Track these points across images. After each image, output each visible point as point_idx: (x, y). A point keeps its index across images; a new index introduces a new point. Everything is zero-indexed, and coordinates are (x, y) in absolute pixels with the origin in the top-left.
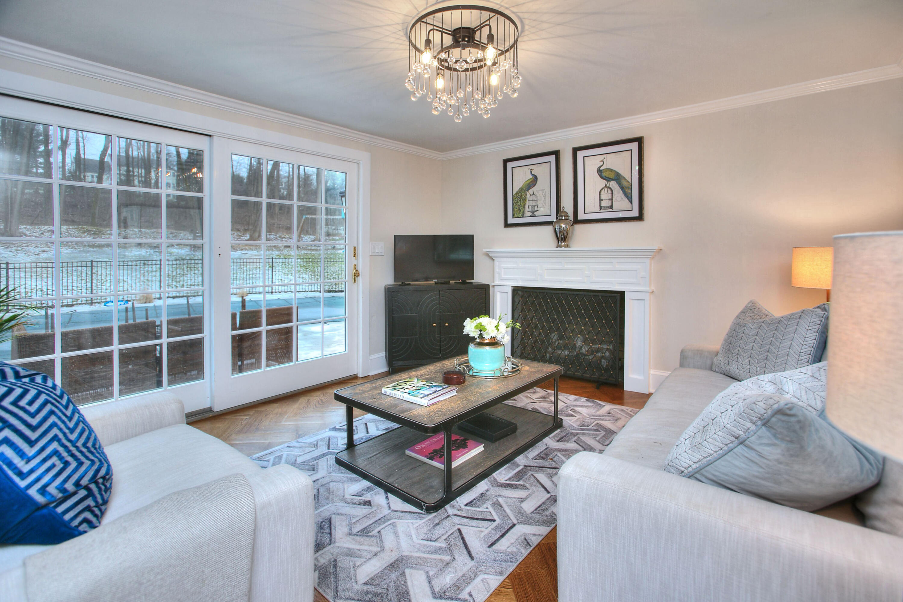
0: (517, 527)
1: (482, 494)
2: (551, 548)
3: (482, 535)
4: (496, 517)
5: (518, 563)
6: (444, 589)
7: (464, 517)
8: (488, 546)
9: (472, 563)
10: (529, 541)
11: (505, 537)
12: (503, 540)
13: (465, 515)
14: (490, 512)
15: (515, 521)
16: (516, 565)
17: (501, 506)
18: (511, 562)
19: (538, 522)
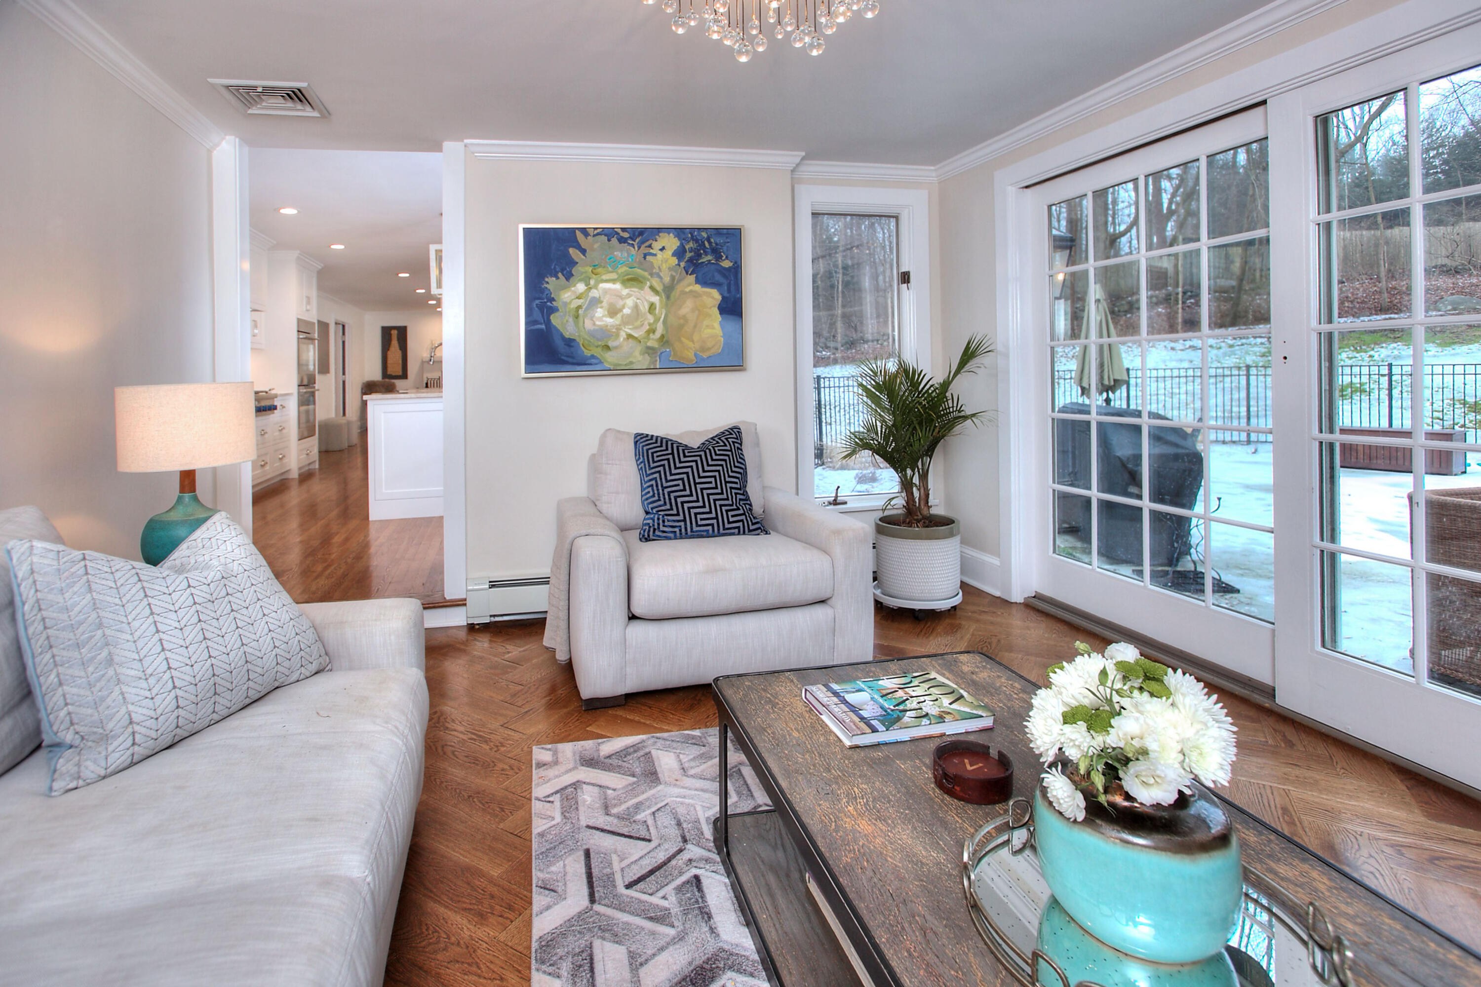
0: (585, 902)
1: (710, 917)
2: (509, 909)
3: (615, 857)
4: (631, 892)
5: (534, 858)
6: (579, 790)
7: (669, 859)
8: (591, 851)
9: (583, 822)
10: (547, 892)
11: (584, 876)
12: (583, 870)
13: (673, 862)
14: (651, 895)
15: (597, 907)
16: (534, 854)
17: (651, 919)
18: (543, 853)
19: (564, 935)
